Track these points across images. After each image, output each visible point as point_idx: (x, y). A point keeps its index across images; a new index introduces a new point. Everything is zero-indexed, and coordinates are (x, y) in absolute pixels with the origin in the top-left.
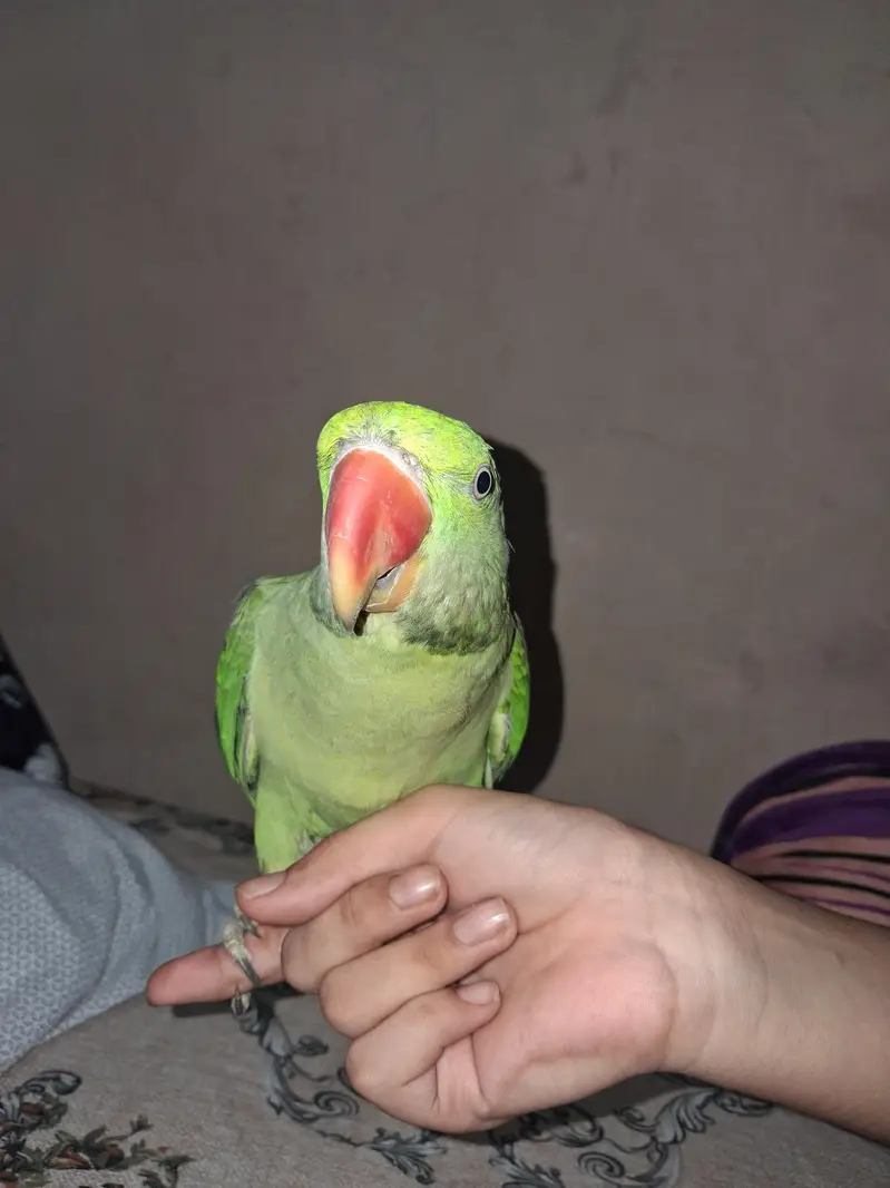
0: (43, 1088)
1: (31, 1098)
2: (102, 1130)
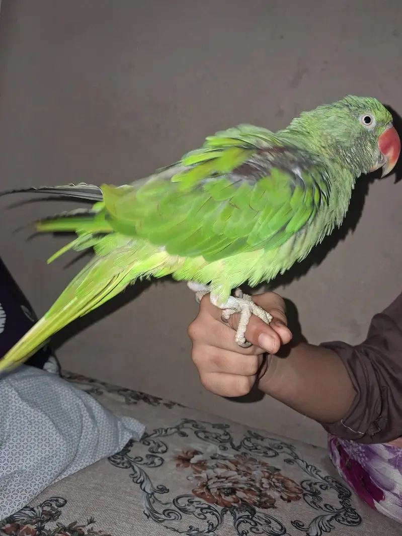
0: (51, 505)
1: (47, 509)
2: (75, 523)
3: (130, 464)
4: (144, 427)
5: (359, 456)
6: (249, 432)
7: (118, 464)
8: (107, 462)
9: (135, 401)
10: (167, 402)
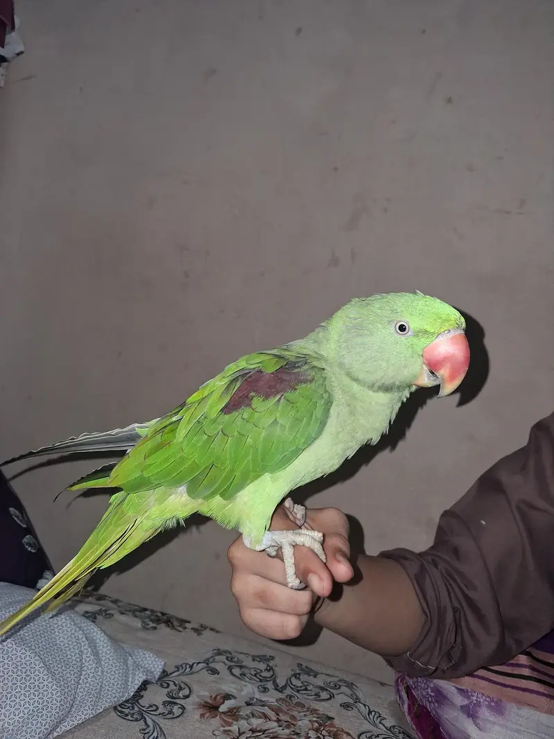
3: (142, 715)
4: (163, 663)
5: (428, 700)
6: (300, 665)
7: (127, 715)
8: (113, 714)
9: (154, 625)
10: (196, 626)
